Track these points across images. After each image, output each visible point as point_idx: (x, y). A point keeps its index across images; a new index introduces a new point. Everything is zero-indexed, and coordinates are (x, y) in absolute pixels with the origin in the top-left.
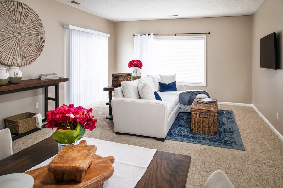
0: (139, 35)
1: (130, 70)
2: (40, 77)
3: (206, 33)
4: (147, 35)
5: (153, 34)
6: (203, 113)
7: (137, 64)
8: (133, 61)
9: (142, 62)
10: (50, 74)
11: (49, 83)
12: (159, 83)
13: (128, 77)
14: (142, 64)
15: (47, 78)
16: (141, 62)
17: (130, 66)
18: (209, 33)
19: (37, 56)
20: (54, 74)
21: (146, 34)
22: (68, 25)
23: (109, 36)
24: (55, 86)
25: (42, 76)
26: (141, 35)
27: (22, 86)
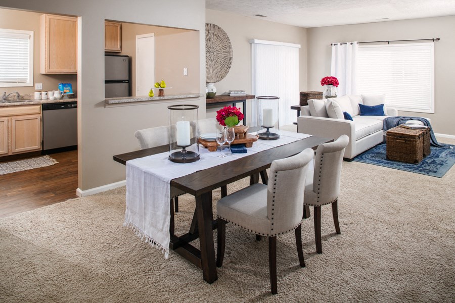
0: (339, 44)
1: (324, 89)
2: (229, 93)
3: (433, 39)
4: (349, 44)
5: (356, 42)
6: (400, 137)
7: (332, 81)
8: (327, 78)
9: (338, 79)
10: (238, 91)
11: (238, 99)
12: (359, 104)
13: (319, 95)
14: (338, 81)
15: (236, 95)
16: (336, 79)
17: (323, 84)
18: (437, 39)
19: (226, 72)
20: (242, 91)
21: (347, 43)
22: (253, 40)
23: (300, 47)
24: (242, 103)
25: (231, 93)
26: (341, 44)
27: (218, 100)
